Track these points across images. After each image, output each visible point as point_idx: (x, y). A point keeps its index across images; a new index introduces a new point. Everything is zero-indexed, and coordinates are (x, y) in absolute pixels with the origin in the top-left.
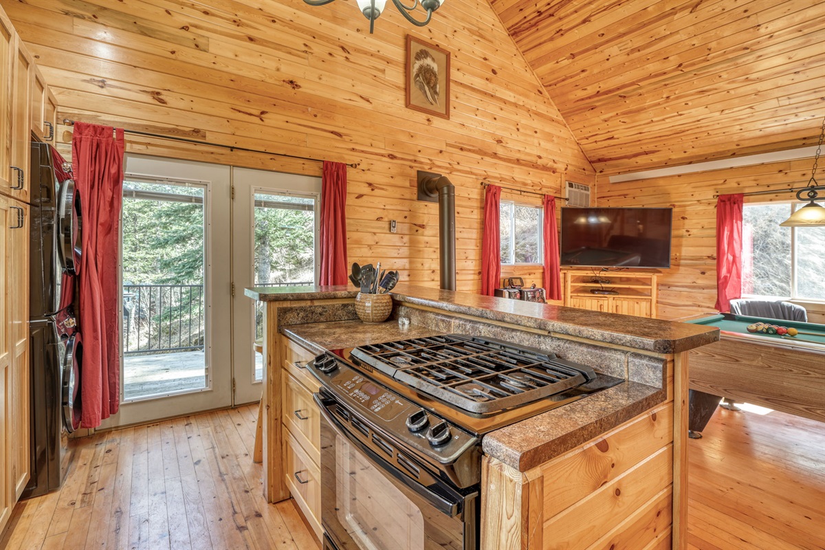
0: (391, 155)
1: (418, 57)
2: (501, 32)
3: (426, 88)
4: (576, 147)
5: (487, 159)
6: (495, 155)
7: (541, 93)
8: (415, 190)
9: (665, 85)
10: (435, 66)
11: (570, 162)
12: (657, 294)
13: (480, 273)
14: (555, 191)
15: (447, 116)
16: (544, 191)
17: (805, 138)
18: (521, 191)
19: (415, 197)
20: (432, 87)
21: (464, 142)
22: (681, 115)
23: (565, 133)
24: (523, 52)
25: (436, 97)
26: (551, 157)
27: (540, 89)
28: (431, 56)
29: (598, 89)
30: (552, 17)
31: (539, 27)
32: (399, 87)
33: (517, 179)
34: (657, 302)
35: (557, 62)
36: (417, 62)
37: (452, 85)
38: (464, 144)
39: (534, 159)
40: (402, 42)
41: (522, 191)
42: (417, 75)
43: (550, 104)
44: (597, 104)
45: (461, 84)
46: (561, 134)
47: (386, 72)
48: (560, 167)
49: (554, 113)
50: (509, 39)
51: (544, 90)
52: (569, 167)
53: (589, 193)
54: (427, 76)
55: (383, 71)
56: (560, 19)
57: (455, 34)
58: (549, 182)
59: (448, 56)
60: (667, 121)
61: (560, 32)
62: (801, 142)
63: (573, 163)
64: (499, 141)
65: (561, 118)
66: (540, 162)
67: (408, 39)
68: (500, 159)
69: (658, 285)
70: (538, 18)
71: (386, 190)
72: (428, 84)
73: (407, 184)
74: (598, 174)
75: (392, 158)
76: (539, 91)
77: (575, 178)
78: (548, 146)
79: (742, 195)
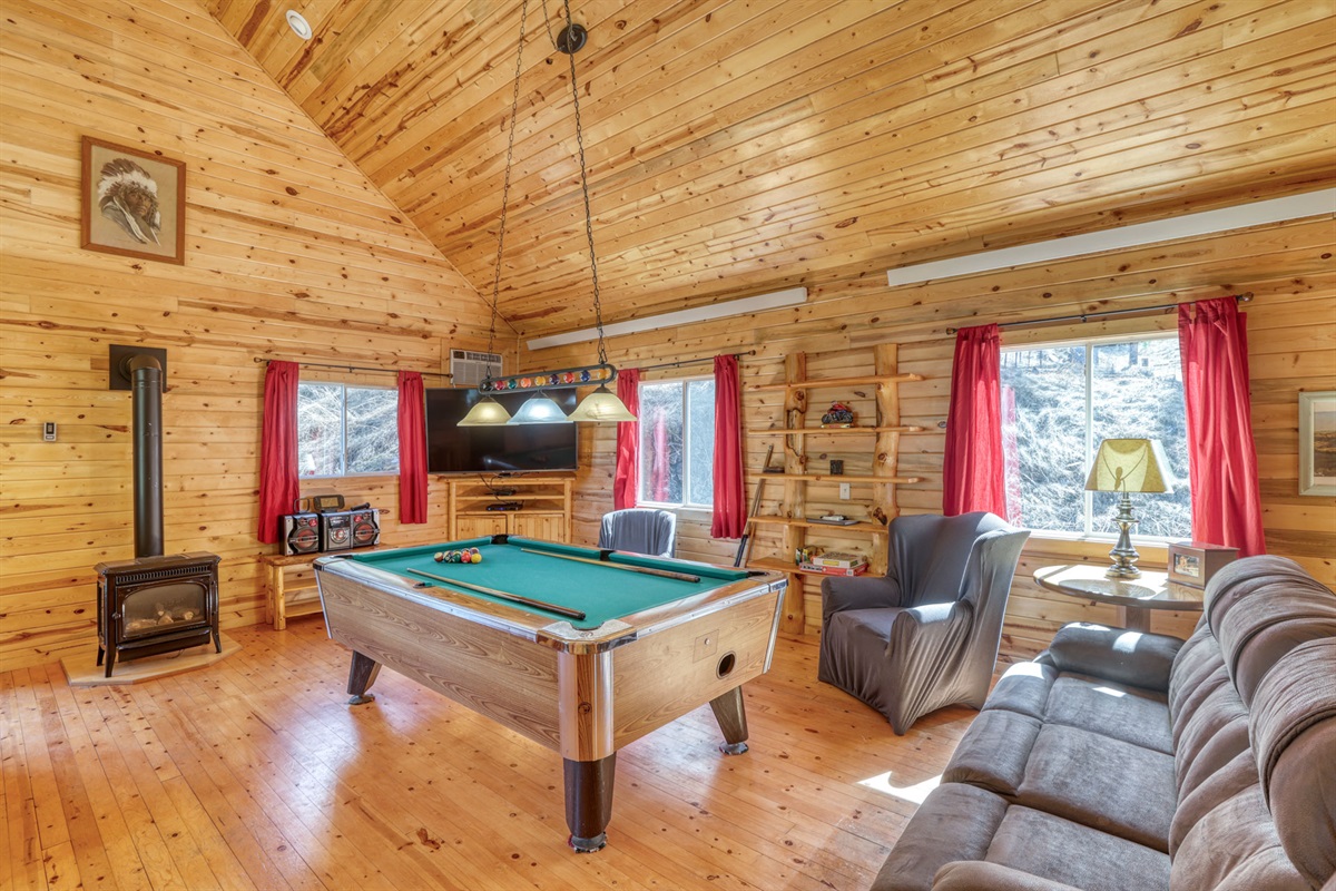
0: (46, 322)
1: (109, 169)
2: (307, 130)
3: (131, 219)
4: (477, 299)
5: (269, 321)
6: (292, 315)
7: (399, 221)
8: (106, 374)
9: (527, 221)
10: (152, 186)
11: (460, 321)
12: (572, 506)
13: (256, 493)
14: (427, 364)
15: (179, 259)
16: (403, 366)
17: (686, 299)
18: (351, 368)
19: (106, 384)
20: (144, 218)
21: (221, 299)
22: (561, 261)
23: (449, 278)
24: (356, 161)
25: (153, 231)
26: (418, 315)
27: (396, 215)
28: (140, 169)
29: (462, 221)
30: (362, 118)
31: (356, 129)
32: (66, 219)
33: (341, 350)
34: (572, 517)
35: (400, 180)
36: (106, 177)
37: (190, 213)
38: (220, 301)
39: (381, 319)
40: (74, 147)
41: (349, 369)
42: (108, 199)
43: (419, 237)
44: (472, 241)
45: (215, 210)
46: (443, 281)
47: (32, 194)
48: (441, 329)
49: (425, 249)
50: (329, 141)
51: (405, 218)
52: (459, 329)
53: (500, 365)
54: (133, 201)
55: (27, 193)
56: (373, 121)
57: (201, 134)
58: (414, 353)
59: (182, 168)
60: (553, 268)
61: (383, 141)
62: (684, 303)
63: (469, 322)
64: (302, 295)
65: (441, 258)
66: (394, 323)
67: (86, 144)
68: (304, 320)
69: (573, 493)
70: (348, 117)
71: (34, 377)
72: (134, 212)
73: (86, 365)
74: (520, 336)
75: (47, 328)
76: (393, 218)
77: (471, 344)
78: (416, 298)
79: (639, 371)
